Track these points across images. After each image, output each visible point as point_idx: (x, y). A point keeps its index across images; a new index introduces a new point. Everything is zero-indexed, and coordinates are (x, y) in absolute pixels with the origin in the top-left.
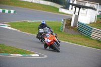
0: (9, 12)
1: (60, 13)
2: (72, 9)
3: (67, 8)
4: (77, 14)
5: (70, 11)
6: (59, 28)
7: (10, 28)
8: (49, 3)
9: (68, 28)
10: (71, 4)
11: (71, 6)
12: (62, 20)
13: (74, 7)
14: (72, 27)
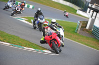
0: (28, 7)
1: (77, 14)
2: (89, 12)
3: (85, 11)
4: (93, 18)
5: (88, 15)
6: (75, 28)
7: (27, 22)
8: (68, 4)
9: (83, 30)
10: (89, 7)
11: (89, 9)
12: (79, 22)
13: (91, 10)
14: (87, 30)
